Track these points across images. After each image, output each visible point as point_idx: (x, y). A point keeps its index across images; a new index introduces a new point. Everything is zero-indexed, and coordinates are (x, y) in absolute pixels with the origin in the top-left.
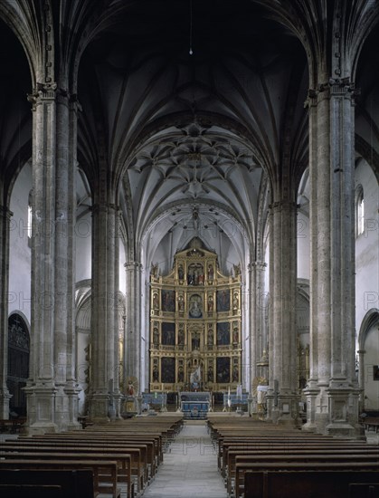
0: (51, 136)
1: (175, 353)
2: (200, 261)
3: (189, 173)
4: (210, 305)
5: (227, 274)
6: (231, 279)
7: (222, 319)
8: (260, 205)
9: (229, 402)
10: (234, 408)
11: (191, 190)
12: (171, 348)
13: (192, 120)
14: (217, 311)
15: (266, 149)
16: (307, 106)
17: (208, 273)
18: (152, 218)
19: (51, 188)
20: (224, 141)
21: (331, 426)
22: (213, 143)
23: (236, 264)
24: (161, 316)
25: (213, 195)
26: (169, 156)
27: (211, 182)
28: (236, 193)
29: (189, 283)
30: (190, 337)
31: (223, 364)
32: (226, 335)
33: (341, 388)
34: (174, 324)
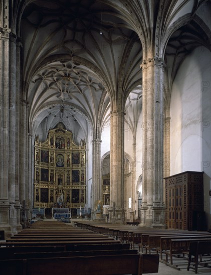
0: (7, 60)
1: (48, 186)
2: (63, 135)
3: (62, 87)
4: (68, 160)
5: (77, 144)
6: (80, 147)
7: (75, 168)
8: (100, 110)
9: (80, 214)
10: (83, 217)
11: (62, 97)
12: (46, 183)
13: (70, 60)
14: (72, 164)
15: (110, 82)
16: (142, 68)
17: (67, 143)
18: (38, 109)
19: (7, 90)
20: (85, 73)
21: (154, 225)
22: (78, 73)
23: (83, 139)
24: (40, 165)
25: (74, 101)
26: (52, 76)
27: (73, 94)
28: (87, 101)
29: (56, 148)
30: (57, 177)
31: (76, 193)
32: (78, 177)
33: (159, 207)
34: (48, 170)
